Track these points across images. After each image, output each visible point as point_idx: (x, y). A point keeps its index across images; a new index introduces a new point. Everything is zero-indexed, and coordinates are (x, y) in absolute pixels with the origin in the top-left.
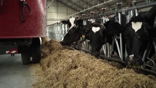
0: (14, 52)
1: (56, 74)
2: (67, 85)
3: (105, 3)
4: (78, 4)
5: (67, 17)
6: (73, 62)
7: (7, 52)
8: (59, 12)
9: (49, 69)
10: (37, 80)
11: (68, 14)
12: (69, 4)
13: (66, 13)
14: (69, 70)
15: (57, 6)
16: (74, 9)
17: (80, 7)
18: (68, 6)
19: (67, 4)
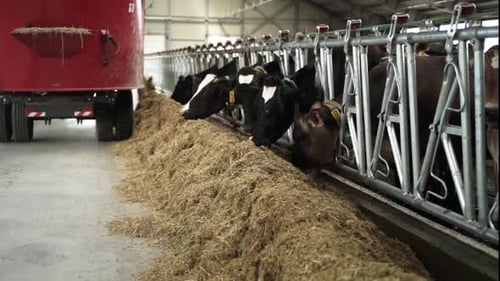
1: (161, 161)
2: (174, 171)
9: (153, 157)
10: (129, 175)
14: (180, 150)
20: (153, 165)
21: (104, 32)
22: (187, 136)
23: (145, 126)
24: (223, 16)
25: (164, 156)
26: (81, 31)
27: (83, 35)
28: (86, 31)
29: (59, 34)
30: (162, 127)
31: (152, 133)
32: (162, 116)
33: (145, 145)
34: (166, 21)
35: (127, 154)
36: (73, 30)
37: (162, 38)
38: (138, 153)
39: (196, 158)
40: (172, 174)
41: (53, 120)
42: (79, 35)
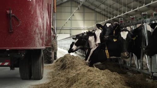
3: (122, 14)
15: (84, 13)
19: (95, 10)
34: (70, 29)
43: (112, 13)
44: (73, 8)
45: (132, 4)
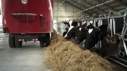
0: (36, 40)
1: (58, 54)
2: (62, 58)
4: (82, 4)
5: (73, 14)
6: (66, 47)
7: (33, 40)
8: (67, 10)
9: (55, 52)
10: (48, 57)
11: (74, 12)
12: (75, 4)
13: (72, 11)
14: (64, 51)
15: (66, 6)
16: (79, 8)
17: (83, 6)
18: (74, 6)
19: (73, 5)
20: (55, 55)
21: (41, 15)
22: (65, 46)
23: (53, 42)
24: (69, 16)
25: (59, 52)
26: (33, 14)
27: (34, 15)
28: (35, 15)
29: (26, 15)
30: (57, 42)
31: (55, 44)
32: (57, 39)
33: (53, 47)
34: (57, 17)
35: (48, 50)
36: (31, 14)
37: (56, 20)
38: (51, 49)
39: (69, 54)
40: (61, 59)
41: (27, 41)
42: (33, 16)
43: (84, 6)
44: (59, 3)
45: (94, 3)
